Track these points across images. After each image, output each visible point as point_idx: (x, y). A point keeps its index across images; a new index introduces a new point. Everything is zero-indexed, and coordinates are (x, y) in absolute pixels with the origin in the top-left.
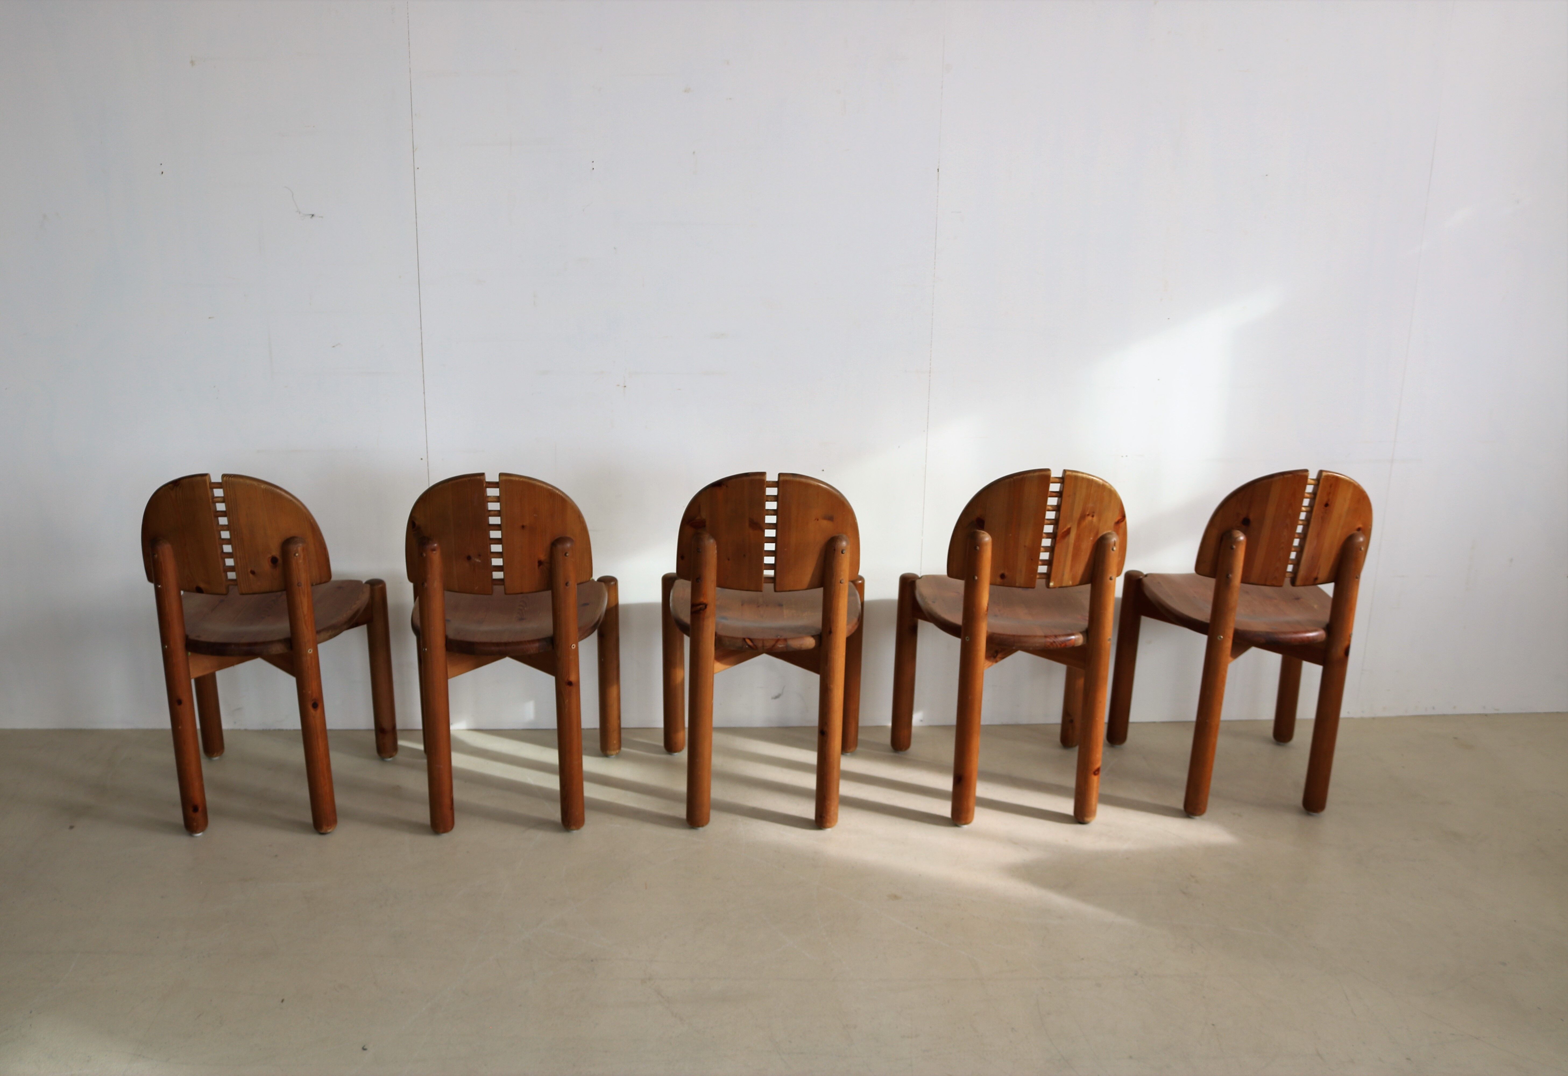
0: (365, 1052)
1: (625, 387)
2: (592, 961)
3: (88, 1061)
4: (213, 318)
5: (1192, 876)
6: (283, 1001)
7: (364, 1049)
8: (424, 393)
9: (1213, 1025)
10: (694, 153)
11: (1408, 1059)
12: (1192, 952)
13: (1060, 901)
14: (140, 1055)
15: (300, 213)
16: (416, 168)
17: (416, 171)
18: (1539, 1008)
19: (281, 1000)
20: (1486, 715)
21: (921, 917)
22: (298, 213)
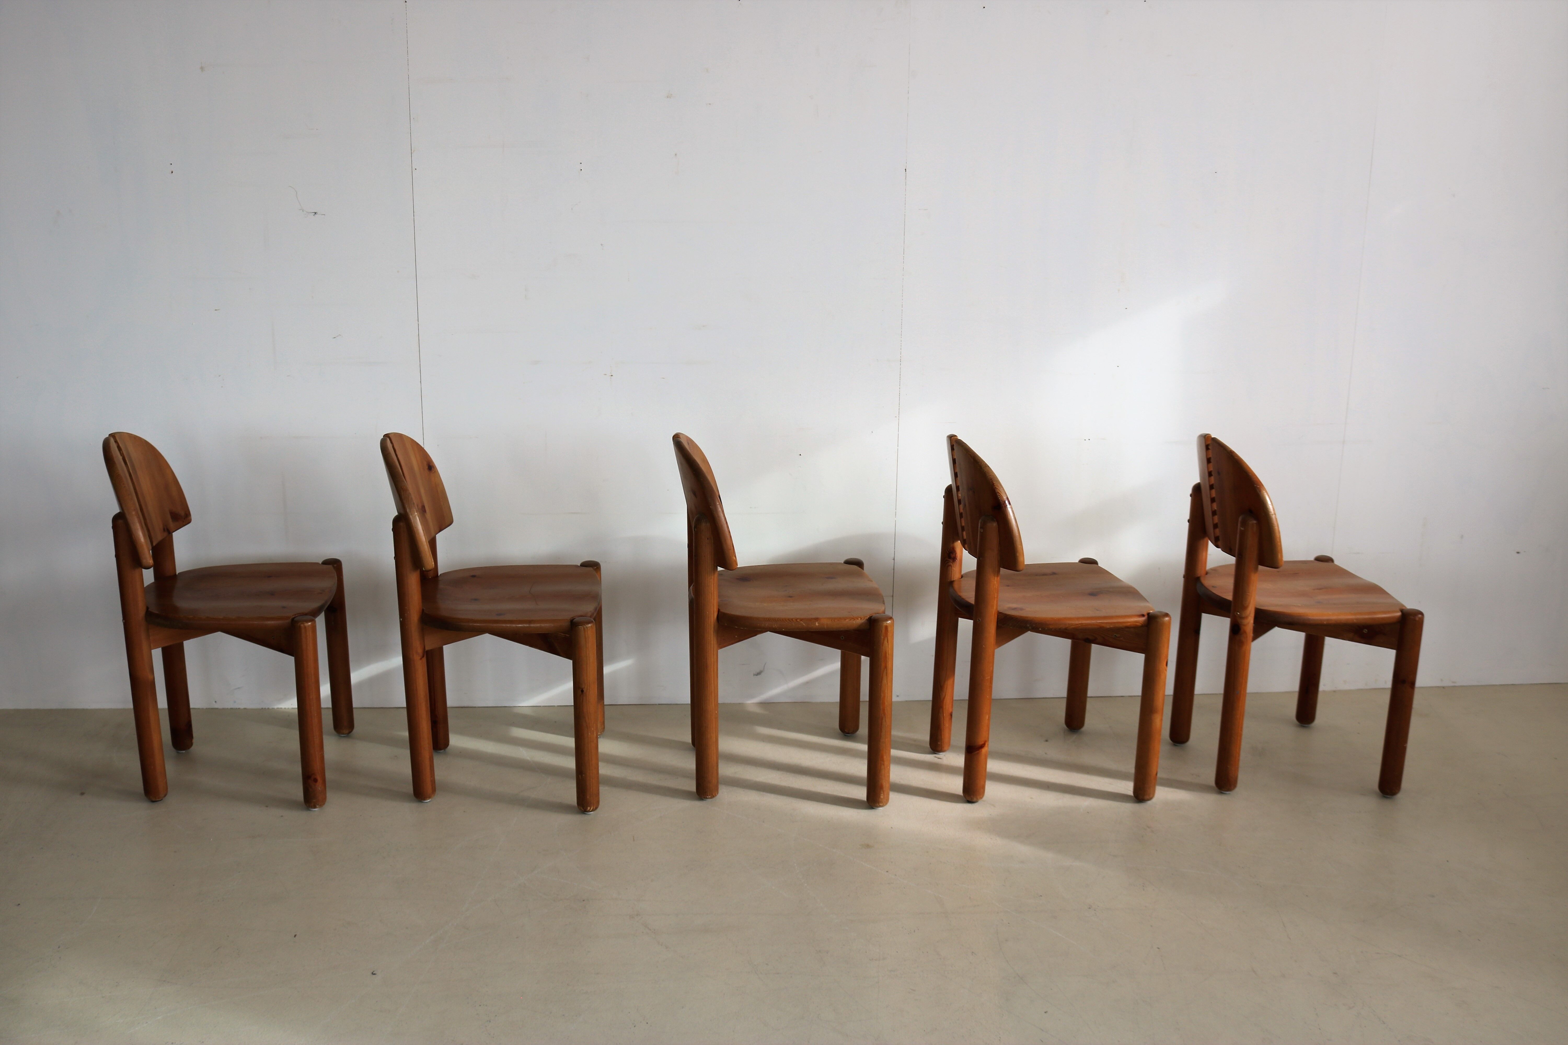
0: (374, 976)
1: (612, 376)
2: (584, 901)
3: (117, 986)
4: (219, 310)
5: (1149, 827)
6: (295, 936)
7: (373, 974)
9: (1158, 948)
10: (676, 155)
11: (1335, 973)
12: (1144, 890)
13: (1023, 850)
14: (164, 981)
15: (303, 209)
16: (414, 169)
17: (414, 171)
18: (1459, 931)
19: (294, 936)
21: (892, 862)
22: (302, 211)
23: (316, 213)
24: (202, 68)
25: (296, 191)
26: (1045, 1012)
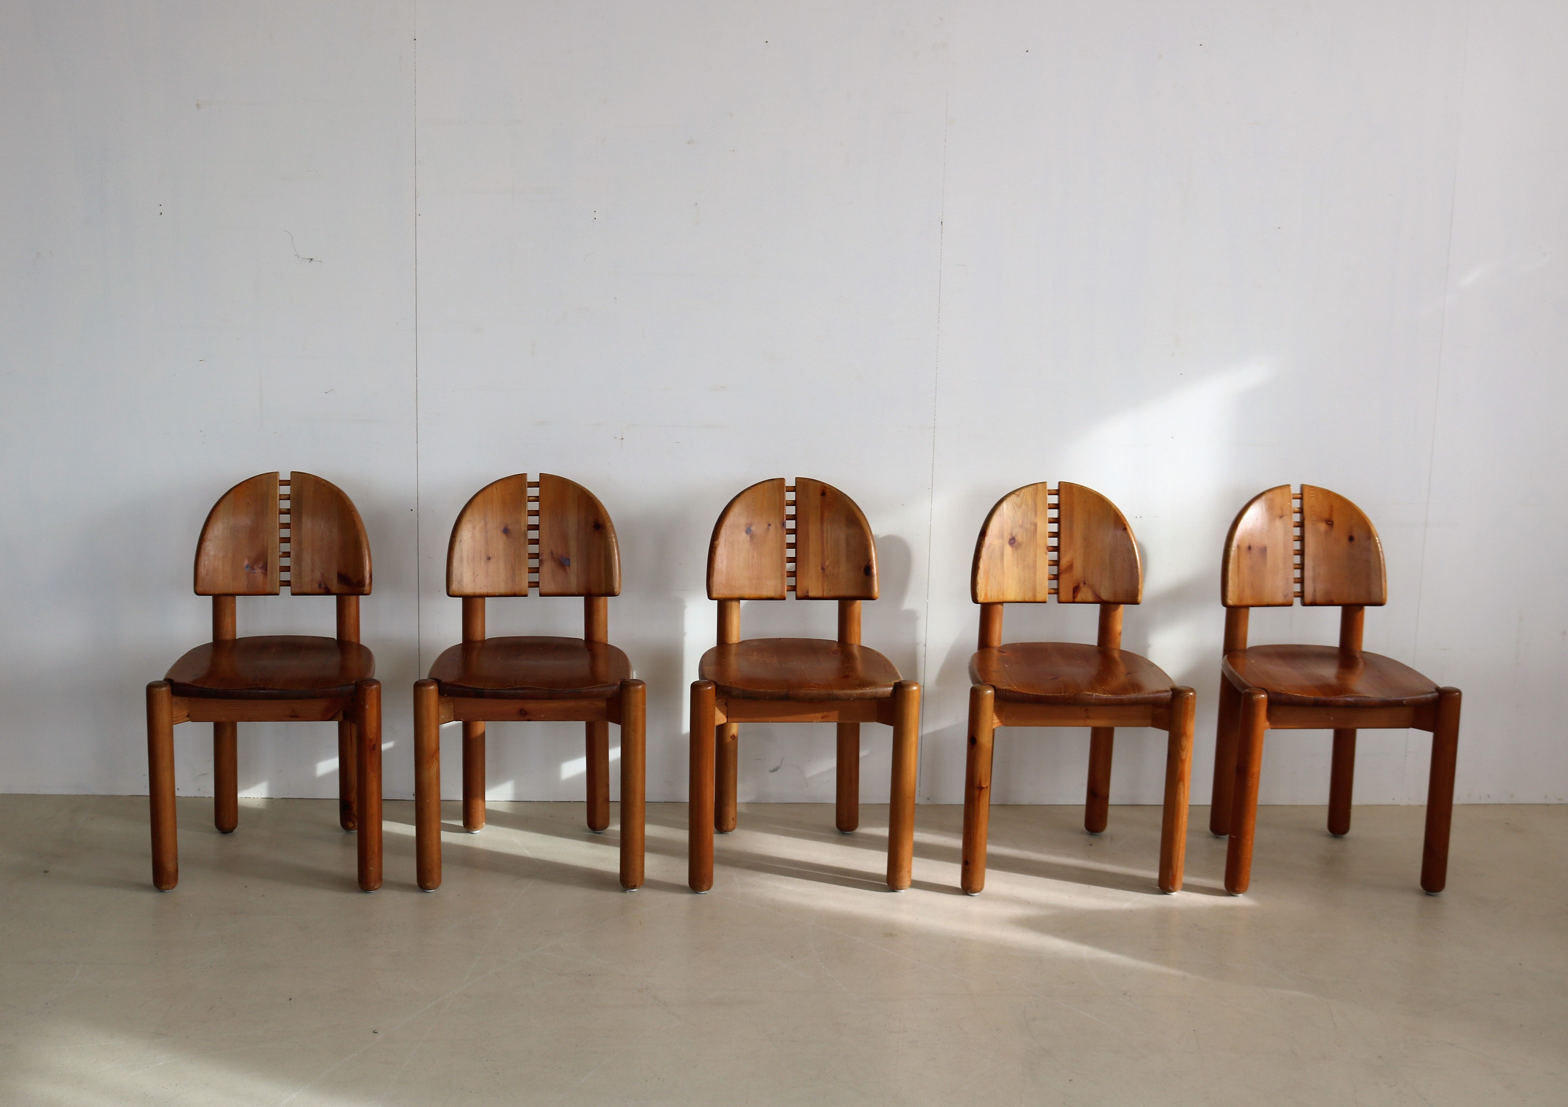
0: (376, 1034)
1: (623, 439)
2: (589, 975)
4: (204, 360)
7: (375, 1032)
8: (417, 442)
10: (696, 204)
11: (1380, 1057)
15: (298, 256)
16: (417, 214)
17: (418, 217)
19: (289, 998)
20: (1548, 805)
21: (916, 949)
22: (297, 257)
23: (312, 259)
24: (198, 106)
25: (291, 236)
26: (1070, 1081)
